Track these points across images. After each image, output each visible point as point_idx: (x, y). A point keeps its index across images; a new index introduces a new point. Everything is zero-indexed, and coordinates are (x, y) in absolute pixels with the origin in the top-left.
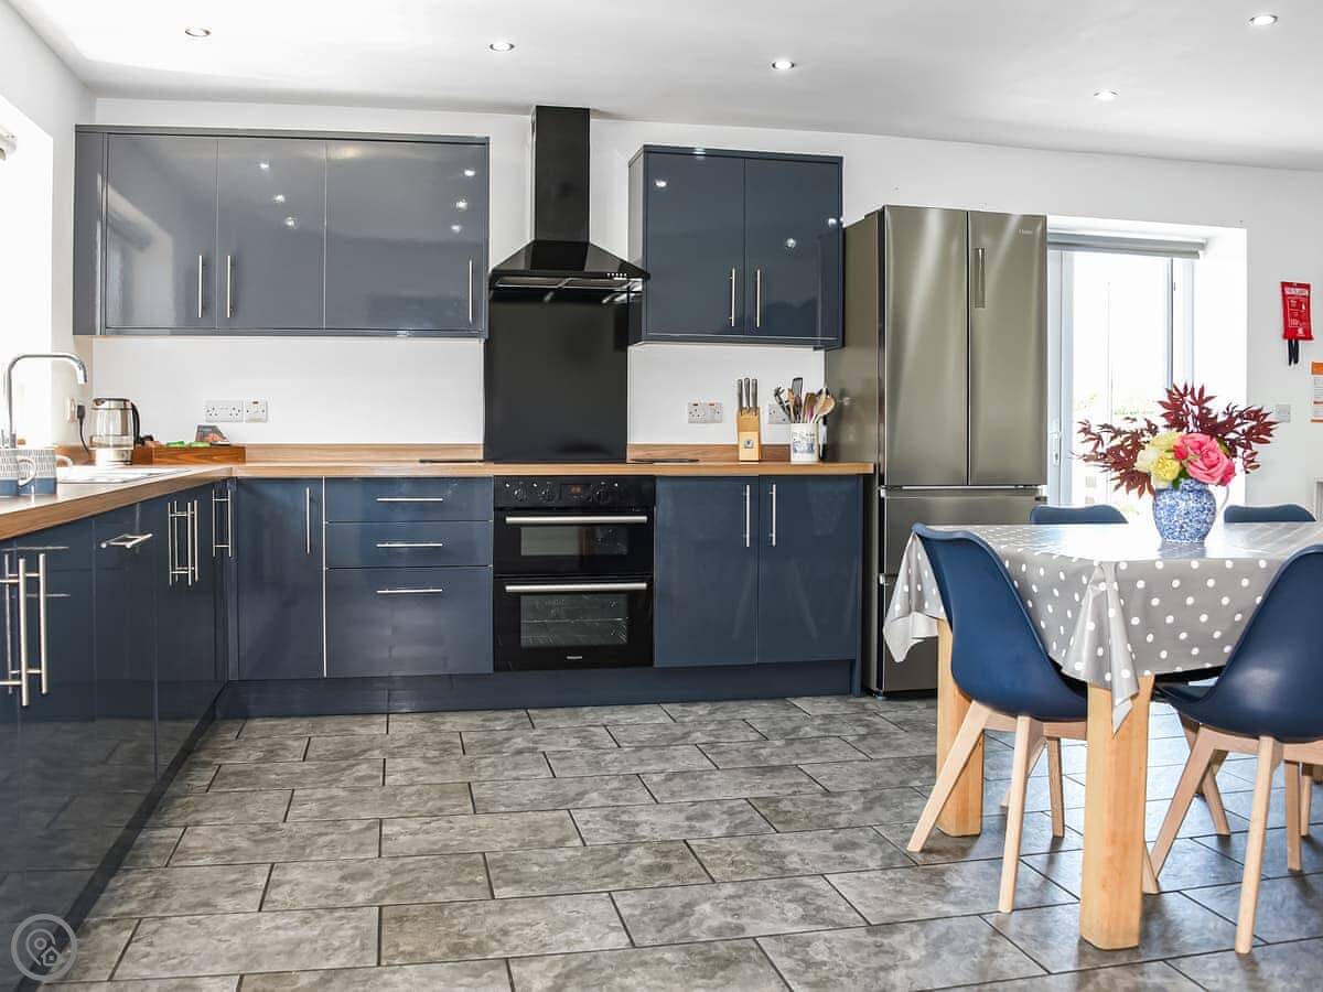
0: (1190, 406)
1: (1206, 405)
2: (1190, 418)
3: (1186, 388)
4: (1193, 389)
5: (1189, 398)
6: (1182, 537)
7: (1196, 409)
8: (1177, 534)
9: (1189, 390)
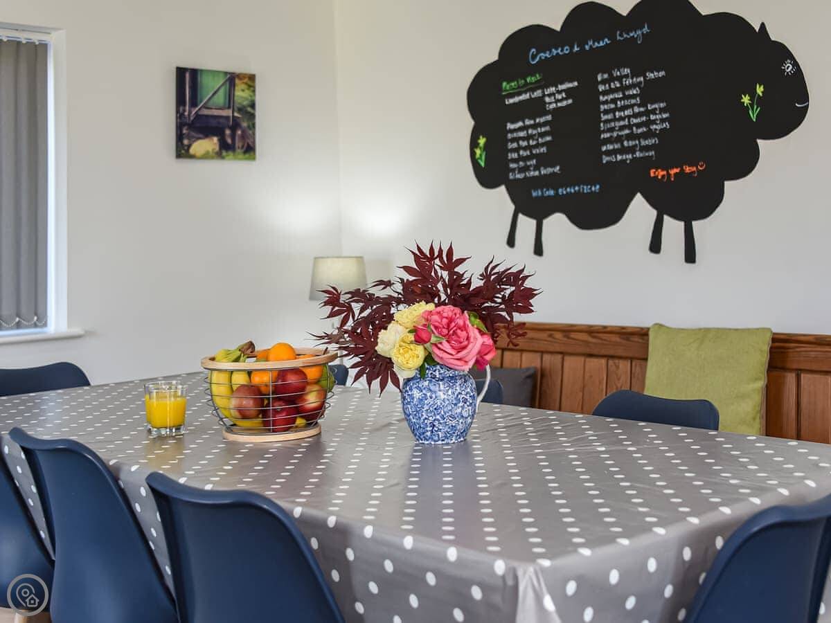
0: (439, 271)
1: (459, 269)
2: (440, 286)
3: (432, 250)
4: (441, 251)
5: (437, 261)
6: (436, 438)
7: (445, 274)
8: (429, 434)
9: (436, 254)
